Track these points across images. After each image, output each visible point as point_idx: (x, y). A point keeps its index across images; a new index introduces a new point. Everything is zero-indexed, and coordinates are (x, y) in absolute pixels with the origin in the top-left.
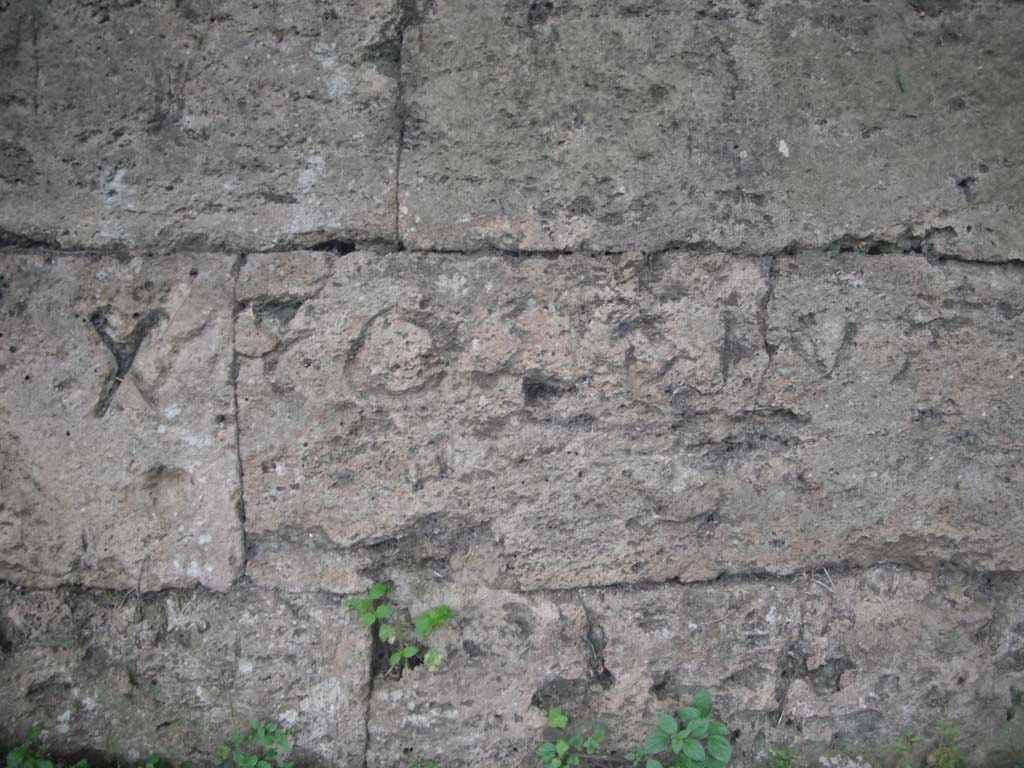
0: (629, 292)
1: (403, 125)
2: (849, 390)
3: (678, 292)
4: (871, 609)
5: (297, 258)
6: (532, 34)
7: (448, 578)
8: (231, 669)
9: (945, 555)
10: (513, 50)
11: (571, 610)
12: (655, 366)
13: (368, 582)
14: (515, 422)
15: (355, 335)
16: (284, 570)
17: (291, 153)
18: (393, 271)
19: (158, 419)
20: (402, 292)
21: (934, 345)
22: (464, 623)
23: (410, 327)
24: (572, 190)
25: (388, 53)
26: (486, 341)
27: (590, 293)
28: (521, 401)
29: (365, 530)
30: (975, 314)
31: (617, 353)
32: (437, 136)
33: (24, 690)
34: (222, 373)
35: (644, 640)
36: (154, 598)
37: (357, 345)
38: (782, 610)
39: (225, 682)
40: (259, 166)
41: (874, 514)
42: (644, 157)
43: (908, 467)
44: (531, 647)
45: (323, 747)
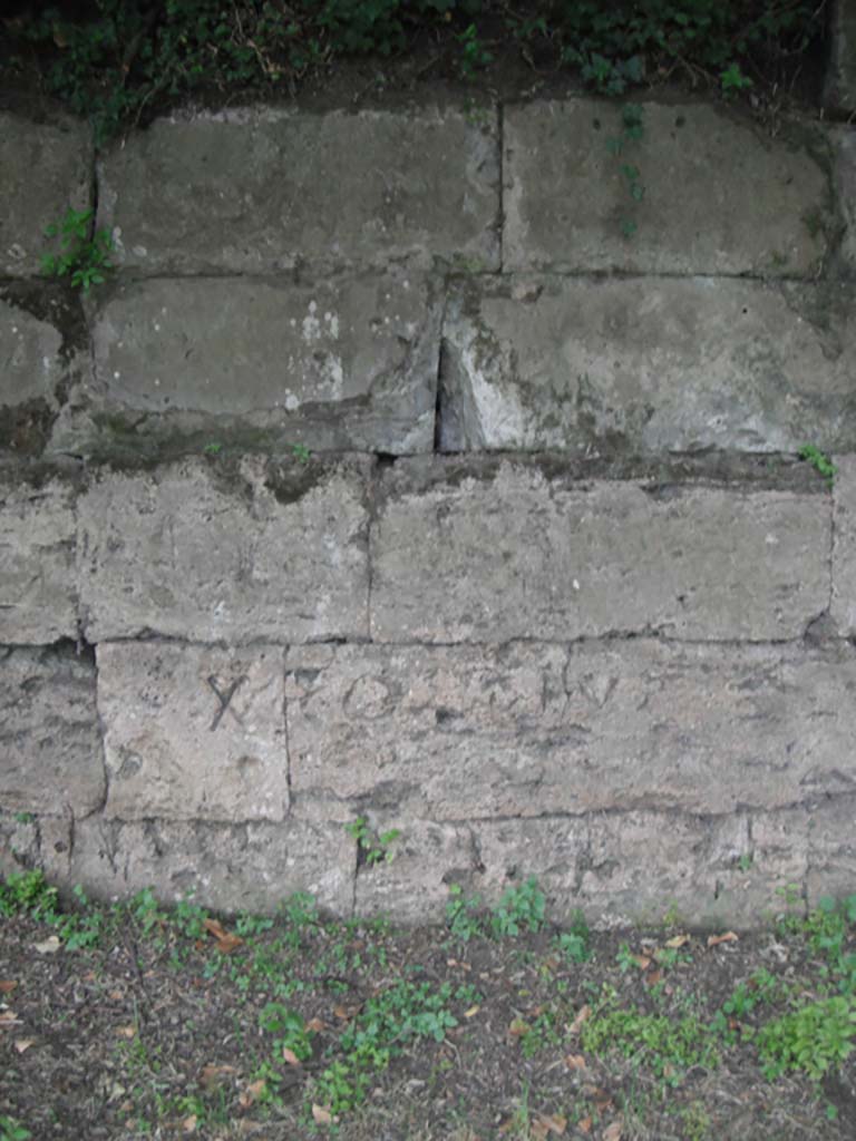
0: (491, 665)
1: (371, 577)
2: (613, 715)
3: (517, 664)
4: (629, 834)
5: (317, 649)
6: (439, 525)
7: (398, 814)
8: (283, 863)
9: (671, 804)
10: (429, 535)
11: (464, 832)
12: (506, 703)
13: (356, 816)
14: (432, 732)
15: (348, 688)
16: (311, 810)
17: (313, 593)
18: (367, 655)
19: (245, 732)
20: (373, 667)
21: (662, 688)
22: (405, 839)
23: (377, 684)
24: (460, 612)
25: (363, 539)
26: (416, 691)
27: (470, 666)
28: (434, 722)
29: (354, 789)
30: (686, 672)
31: (485, 697)
32: (389, 584)
33: (169, 876)
34: (279, 708)
35: (502, 848)
36: (239, 827)
37: (349, 694)
38: (577, 832)
39: (279, 870)
40: (295, 600)
41: (629, 781)
42: (499, 592)
43: (648, 756)
44: (441, 851)
45: (332, 906)
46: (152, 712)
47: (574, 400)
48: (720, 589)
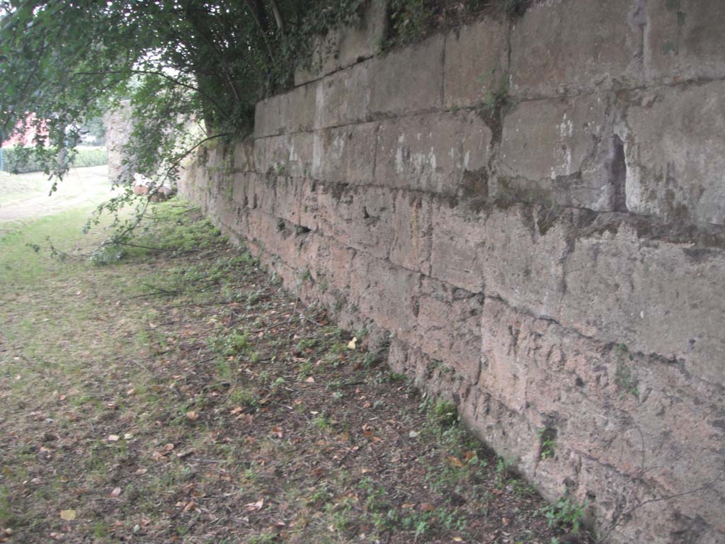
2: (644, 414)
3: (610, 360)
5: (542, 323)
8: (517, 439)
11: (577, 458)
14: (573, 390)
16: (531, 415)
17: (544, 290)
18: (557, 332)
19: (516, 361)
20: (558, 341)
21: (671, 405)
23: (558, 351)
24: (593, 318)
26: (570, 361)
28: (575, 384)
29: (544, 410)
30: (685, 399)
32: (569, 292)
33: (486, 426)
34: (527, 352)
35: (586, 477)
39: (516, 442)
41: (646, 465)
42: (609, 309)
43: (657, 451)
44: (566, 464)
45: (527, 472)
46: (493, 338)
47: (664, 179)
48: (714, 341)
